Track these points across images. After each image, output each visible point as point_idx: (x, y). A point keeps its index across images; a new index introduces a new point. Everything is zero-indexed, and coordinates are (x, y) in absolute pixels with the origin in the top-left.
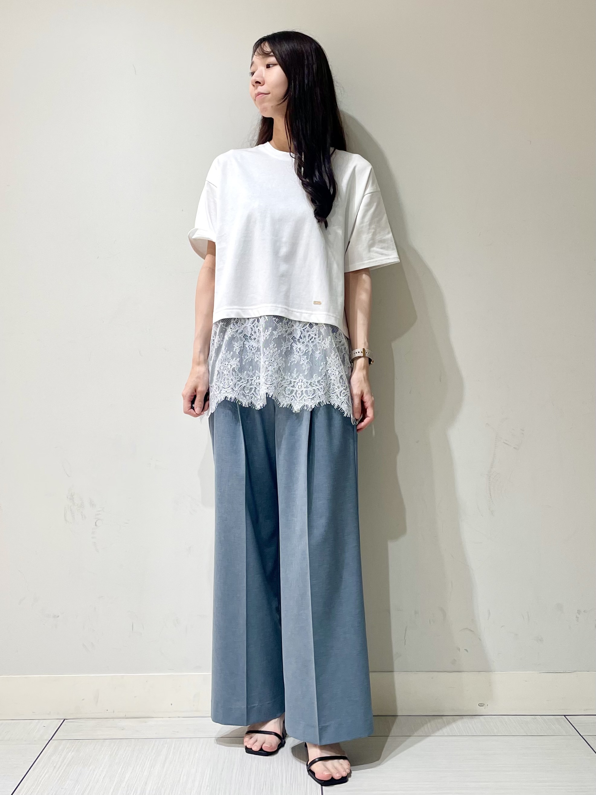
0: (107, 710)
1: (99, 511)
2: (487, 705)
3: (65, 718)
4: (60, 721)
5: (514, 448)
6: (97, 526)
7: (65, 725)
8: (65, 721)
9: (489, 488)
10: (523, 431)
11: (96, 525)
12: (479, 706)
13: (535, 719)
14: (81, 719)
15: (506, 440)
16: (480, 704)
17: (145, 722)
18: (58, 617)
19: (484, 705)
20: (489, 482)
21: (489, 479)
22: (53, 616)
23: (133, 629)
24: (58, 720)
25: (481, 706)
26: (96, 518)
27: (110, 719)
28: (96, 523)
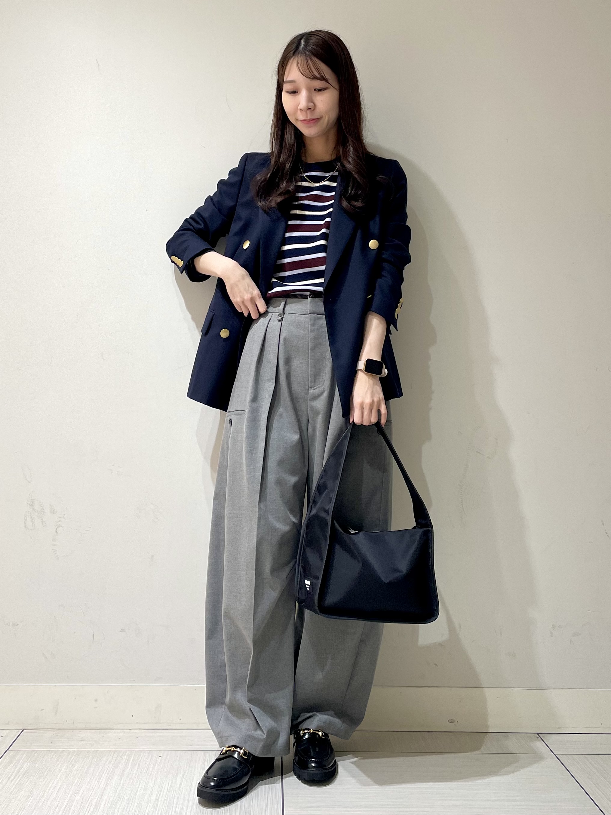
0: (67, 721)
1: (60, 518)
2: (458, 722)
3: (24, 728)
4: (19, 731)
5: (487, 457)
6: (57, 533)
7: (23, 735)
8: (24, 731)
9: (461, 498)
10: (497, 440)
13: (508, 736)
14: (41, 730)
15: (479, 449)
16: (450, 720)
17: (105, 734)
18: (18, 625)
19: (454, 721)
20: (461, 493)
21: (461, 489)
22: (12, 624)
23: (93, 639)
24: (17, 730)
25: (450, 722)
26: (56, 525)
27: (69, 730)
28: (56, 529)
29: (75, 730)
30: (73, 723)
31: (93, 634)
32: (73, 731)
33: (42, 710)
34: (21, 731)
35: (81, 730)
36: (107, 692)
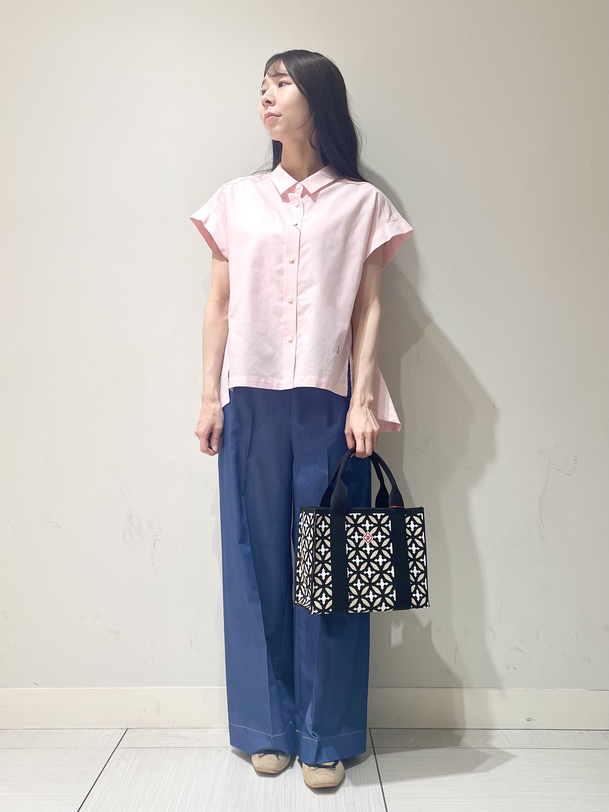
0: (168, 721)
1: (157, 532)
2: (535, 720)
3: (128, 728)
4: (123, 731)
5: (566, 474)
6: (155, 547)
7: (128, 734)
8: (128, 730)
9: (541, 513)
10: (576, 457)
11: (154, 545)
12: (527, 720)
13: (582, 733)
14: (143, 729)
15: (558, 466)
16: (528, 719)
17: (205, 732)
18: (120, 632)
19: (531, 720)
20: (541, 508)
21: (541, 504)
22: (114, 632)
23: (191, 645)
24: (121, 729)
25: (528, 721)
26: (155, 539)
27: (170, 729)
28: (154, 544)
29: (175, 729)
30: (174, 722)
31: (191, 641)
32: (174, 730)
33: (145, 711)
34: (126, 730)
35: (181, 729)
36: (206, 694)
